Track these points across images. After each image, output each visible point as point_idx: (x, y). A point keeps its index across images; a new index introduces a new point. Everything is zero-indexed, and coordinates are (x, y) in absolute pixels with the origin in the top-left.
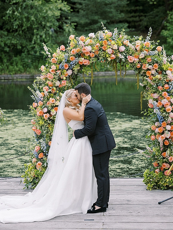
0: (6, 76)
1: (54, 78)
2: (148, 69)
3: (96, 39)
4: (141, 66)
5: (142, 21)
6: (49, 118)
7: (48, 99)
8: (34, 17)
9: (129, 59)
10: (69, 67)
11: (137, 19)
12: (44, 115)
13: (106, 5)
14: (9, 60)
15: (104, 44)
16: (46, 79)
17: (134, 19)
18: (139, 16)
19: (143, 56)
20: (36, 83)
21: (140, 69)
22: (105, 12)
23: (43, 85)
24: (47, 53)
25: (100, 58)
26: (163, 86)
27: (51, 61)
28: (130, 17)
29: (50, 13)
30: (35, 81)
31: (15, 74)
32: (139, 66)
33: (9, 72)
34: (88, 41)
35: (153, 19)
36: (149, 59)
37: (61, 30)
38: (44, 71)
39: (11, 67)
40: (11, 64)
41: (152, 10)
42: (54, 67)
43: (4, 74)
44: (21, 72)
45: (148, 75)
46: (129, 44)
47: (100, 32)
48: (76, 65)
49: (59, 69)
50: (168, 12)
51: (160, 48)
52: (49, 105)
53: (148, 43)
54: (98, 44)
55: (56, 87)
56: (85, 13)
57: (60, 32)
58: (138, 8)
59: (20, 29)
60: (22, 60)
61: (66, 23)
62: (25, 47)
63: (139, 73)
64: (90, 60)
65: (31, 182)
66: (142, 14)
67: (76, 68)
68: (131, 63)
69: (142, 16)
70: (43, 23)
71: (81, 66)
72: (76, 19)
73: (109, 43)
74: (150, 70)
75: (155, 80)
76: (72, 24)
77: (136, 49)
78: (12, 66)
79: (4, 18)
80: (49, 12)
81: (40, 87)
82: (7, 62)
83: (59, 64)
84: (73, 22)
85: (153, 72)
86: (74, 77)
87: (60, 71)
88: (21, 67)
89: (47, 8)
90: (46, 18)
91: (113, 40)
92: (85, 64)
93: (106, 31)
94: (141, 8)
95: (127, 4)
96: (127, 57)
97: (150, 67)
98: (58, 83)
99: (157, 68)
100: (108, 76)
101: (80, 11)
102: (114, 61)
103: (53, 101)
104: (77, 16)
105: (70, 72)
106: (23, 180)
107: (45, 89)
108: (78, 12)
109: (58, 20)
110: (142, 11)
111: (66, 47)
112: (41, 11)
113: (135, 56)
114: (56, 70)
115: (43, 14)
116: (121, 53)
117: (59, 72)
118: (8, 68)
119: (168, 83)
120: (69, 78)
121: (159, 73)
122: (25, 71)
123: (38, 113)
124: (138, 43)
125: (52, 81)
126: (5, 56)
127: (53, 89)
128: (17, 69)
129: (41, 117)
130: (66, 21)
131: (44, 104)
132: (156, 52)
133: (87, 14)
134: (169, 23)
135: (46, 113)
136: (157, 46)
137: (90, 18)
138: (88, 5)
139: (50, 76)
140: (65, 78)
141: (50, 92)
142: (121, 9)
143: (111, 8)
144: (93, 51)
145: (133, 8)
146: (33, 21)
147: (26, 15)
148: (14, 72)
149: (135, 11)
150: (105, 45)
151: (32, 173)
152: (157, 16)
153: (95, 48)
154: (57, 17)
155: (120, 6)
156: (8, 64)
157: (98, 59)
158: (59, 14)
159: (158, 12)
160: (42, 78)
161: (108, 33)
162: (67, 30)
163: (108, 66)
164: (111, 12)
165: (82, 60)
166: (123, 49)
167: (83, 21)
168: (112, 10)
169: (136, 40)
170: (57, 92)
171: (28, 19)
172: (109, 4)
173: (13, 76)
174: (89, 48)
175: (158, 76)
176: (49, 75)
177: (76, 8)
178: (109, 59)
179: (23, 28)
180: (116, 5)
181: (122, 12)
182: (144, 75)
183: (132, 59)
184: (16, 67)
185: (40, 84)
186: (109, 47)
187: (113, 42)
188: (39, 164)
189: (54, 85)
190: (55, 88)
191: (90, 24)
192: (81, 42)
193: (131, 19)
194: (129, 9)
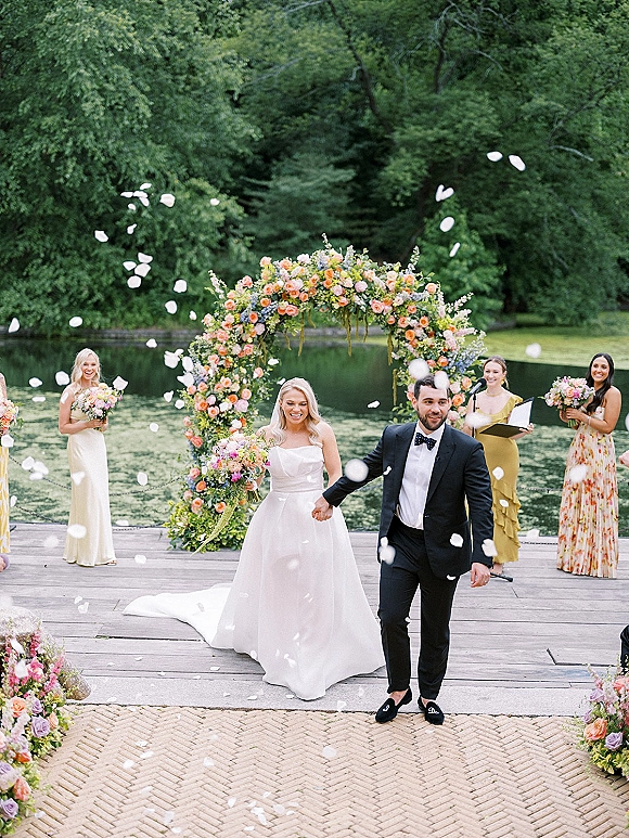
0: (118, 331)
1: (231, 339)
2: (409, 327)
3: (312, 267)
4: (397, 320)
5: (375, 237)
6: (218, 416)
7: (218, 380)
8: (175, 223)
9: (373, 307)
10: (260, 318)
11: (365, 231)
12: (210, 409)
13: (309, 202)
14: (124, 303)
15: (326, 276)
16: (215, 340)
17: (361, 232)
18: (370, 226)
19: (401, 302)
20: (196, 348)
21: (393, 327)
22: (307, 216)
23: (208, 351)
24: (218, 290)
25: (320, 304)
26: (436, 361)
27: (225, 306)
28: (353, 228)
29: (205, 216)
30: (192, 344)
31: (137, 328)
32: (392, 320)
33: (126, 324)
34: (297, 269)
35: (395, 233)
36: (411, 307)
37: (223, 248)
38: (211, 325)
39: (128, 315)
40: (130, 309)
41: (394, 215)
42: (230, 318)
43: (117, 327)
44: (148, 325)
45: (408, 338)
46: (375, 278)
47: (320, 253)
48: (272, 315)
49: (241, 323)
50: (426, 220)
51: (432, 287)
52: (220, 391)
53: (409, 276)
54: (316, 277)
55: (234, 357)
56: (268, 217)
57: (222, 251)
58: (367, 210)
59: (151, 244)
60: (149, 302)
61: (235, 236)
62: (159, 277)
63: (392, 333)
64: (299, 307)
65: (182, 537)
66: (374, 222)
67: (273, 322)
68: (378, 315)
69: (374, 226)
70: (192, 234)
71: (281, 317)
72: (253, 229)
73: (337, 274)
74: (412, 328)
75: (422, 349)
76: (247, 238)
77: (387, 288)
78: (131, 312)
79: (118, 223)
80: (203, 214)
81: (203, 355)
82: (122, 305)
83: (240, 312)
84: (248, 235)
85: (419, 332)
86: (266, 338)
87: (241, 326)
88: (148, 315)
89: (201, 207)
90: (198, 225)
91: (345, 269)
92: (289, 314)
93: (332, 251)
94: (374, 211)
95: (349, 204)
96: (370, 303)
97: (413, 323)
98: (237, 350)
99: (426, 326)
100: (311, 337)
101: (260, 212)
102: (345, 309)
103: (227, 383)
104: (255, 223)
105: (260, 329)
106: (166, 531)
107: (213, 359)
108: (256, 214)
109: (220, 230)
110: (375, 217)
111: (254, 280)
112: (188, 212)
113: (385, 302)
114: (234, 324)
115: (192, 218)
116: (359, 294)
117: (239, 328)
118: (123, 317)
119: (445, 355)
120: (258, 340)
121: (429, 335)
122: (155, 323)
123: (197, 406)
124: (392, 275)
125: (226, 345)
126: (118, 294)
127: (227, 361)
128: (141, 319)
129: (204, 413)
130: (235, 231)
131: (209, 389)
132: (426, 294)
133: (273, 219)
134: (427, 240)
135: (213, 406)
136: (427, 282)
137: (278, 227)
138: (275, 202)
139: (223, 334)
140: (250, 340)
141: (222, 366)
142: (335, 211)
143: (318, 210)
144: (307, 289)
145: (359, 211)
146: (173, 229)
147: (161, 218)
148: (134, 325)
149: (362, 217)
150: (328, 279)
151: (184, 519)
152: (402, 227)
153: (310, 283)
154: (218, 223)
155: (334, 206)
156: (123, 309)
157: (316, 305)
158: (223, 219)
159: (404, 219)
160: (206, 338)
161: (335, 255)
162: (236, 250)
163: (334, 319)
164: (318, 217)
165: (284, 305)
166: (362, 286)
167: (265, 232)
168: (321, 213)
169: (388, 271)
170: (236, 366)
171: (163, 225)
172: (313, 202)
173: (132, 332)
174: (298, 284)
175: (429, 341)
176: (220, 333)
177: (253, 208)
178: (336, 306)
179: (157, 244)
180: (328, 204)
181: (337, 217)
182: (401, 338)
183: (379, 306)
184: (137, 316)
185: (203, 350)
186: (336, 281)
187: (344, 273)
188: (197, 503)
189: (228, 353)
190: (231, 359)
191: (279, 238)
192: (283, 272)
193: (354, 232)
194: (351, 212)
